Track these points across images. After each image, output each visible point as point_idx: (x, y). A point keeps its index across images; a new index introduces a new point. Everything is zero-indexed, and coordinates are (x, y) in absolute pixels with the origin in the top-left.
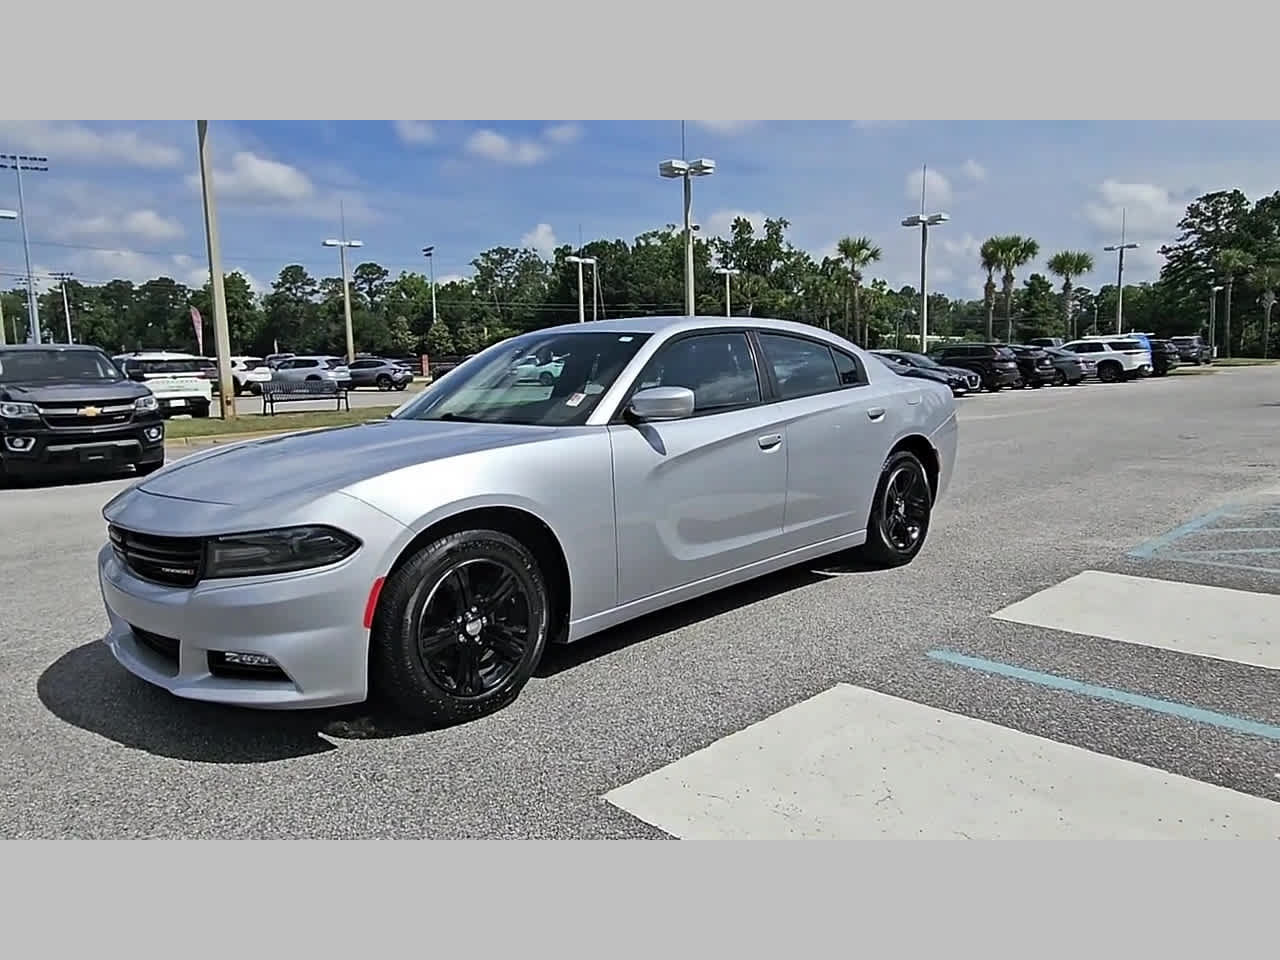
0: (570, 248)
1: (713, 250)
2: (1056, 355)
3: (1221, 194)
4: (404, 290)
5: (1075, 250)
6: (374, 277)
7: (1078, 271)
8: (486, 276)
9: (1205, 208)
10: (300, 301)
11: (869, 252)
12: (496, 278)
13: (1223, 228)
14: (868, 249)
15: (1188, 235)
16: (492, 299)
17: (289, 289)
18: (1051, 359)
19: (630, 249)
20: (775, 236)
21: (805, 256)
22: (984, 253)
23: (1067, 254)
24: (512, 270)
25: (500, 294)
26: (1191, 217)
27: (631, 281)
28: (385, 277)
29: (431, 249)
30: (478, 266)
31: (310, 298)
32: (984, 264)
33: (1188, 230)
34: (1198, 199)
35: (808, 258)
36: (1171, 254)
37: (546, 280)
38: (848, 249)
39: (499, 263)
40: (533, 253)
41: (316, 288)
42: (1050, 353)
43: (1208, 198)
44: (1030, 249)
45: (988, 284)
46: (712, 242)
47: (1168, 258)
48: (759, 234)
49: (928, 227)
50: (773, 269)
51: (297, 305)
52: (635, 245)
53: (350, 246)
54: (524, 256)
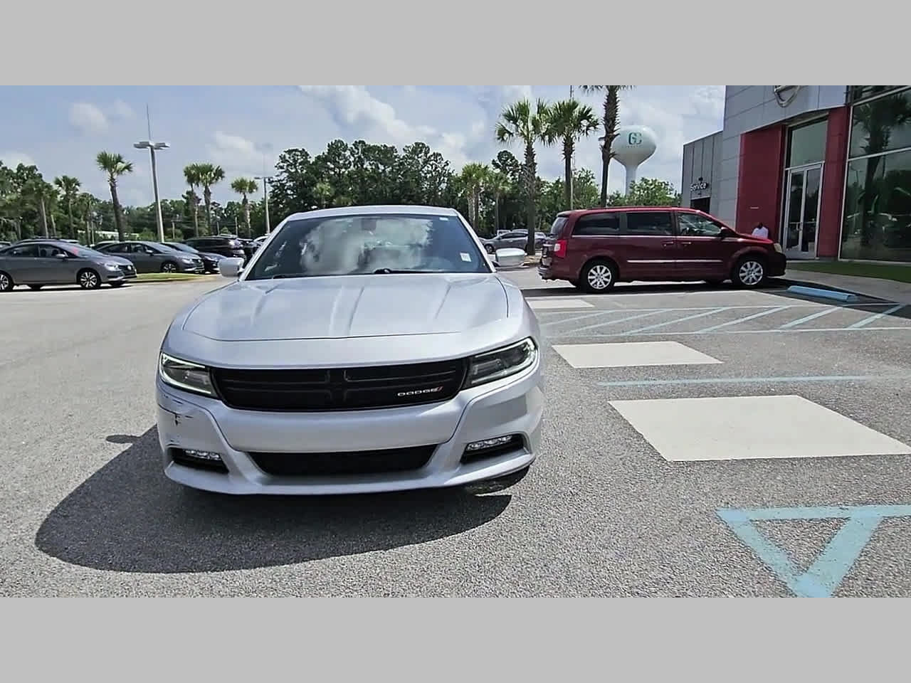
3: (296, 150)
5: (249, 178)
7: (251, 192)
9: (289, 158)
11: (124, 165)
13: (299, 171)
14: (123, 163)
15: (282, 173)
22: (187, 173)
23: (243, 179)
26: (282, 162)
32: (187, 181)
33: (281, 170)
34: (285, 152)
36: (273, 184)
38: (108, 162)
43: (289, 152)
44: (219, 173)
45: (189, 192)
47: (273, 186)
49: (155, 151)
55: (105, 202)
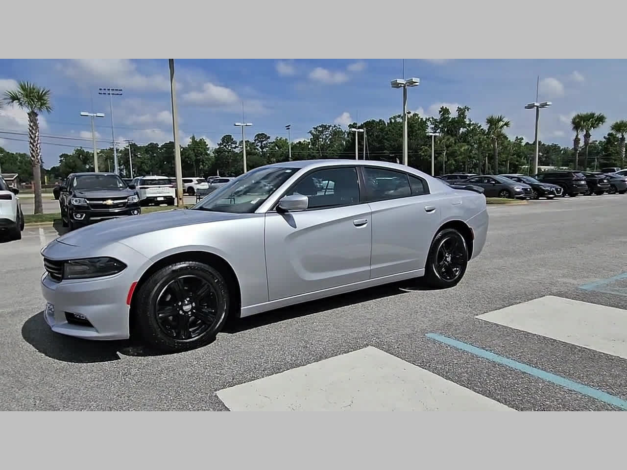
0: (356, 124)
1: (429, 123)
2: (612, 177)
4: (277, 145)
6: (264, 139)
8: (316, 138)
10: (230, 151)
11: (504, 123)
12: (320, 140)
14: (503, 121)
16: (318, 150)
17: (225, 146)
18: (607, 180)
19: (386, 124)
20: (462, 116)
21: (479, 125)
22: (574, 122)
23: (622, 122)
24: (328, 135)
25: (322, 147)
27: (386, 140)
28: (268, 140)
29: (289, 126)
30: (312, 134)
31: (234, 150)
32: (574, 128)
35: (480, 126)
37: (344, 139)
38: (492, 122)
39: (322, 132)
40: (338, 127)
41: (237, 145)
42: (607, 176)
44: (601, 119)
45: (576, 139)
46: (428, 119)
48: (454, 114)
49: (540, 109)
50: (461, 133)
51: (228, 153)
52: (389, 122)
53: (246, 125)
54: (334, 128)
55: (549, 145)
